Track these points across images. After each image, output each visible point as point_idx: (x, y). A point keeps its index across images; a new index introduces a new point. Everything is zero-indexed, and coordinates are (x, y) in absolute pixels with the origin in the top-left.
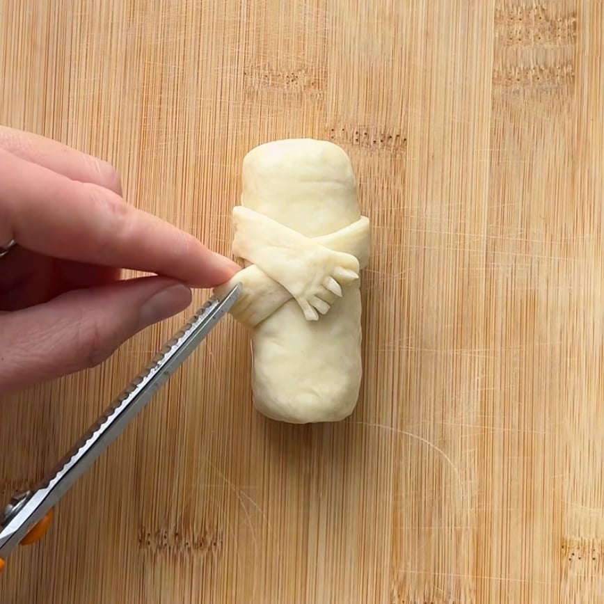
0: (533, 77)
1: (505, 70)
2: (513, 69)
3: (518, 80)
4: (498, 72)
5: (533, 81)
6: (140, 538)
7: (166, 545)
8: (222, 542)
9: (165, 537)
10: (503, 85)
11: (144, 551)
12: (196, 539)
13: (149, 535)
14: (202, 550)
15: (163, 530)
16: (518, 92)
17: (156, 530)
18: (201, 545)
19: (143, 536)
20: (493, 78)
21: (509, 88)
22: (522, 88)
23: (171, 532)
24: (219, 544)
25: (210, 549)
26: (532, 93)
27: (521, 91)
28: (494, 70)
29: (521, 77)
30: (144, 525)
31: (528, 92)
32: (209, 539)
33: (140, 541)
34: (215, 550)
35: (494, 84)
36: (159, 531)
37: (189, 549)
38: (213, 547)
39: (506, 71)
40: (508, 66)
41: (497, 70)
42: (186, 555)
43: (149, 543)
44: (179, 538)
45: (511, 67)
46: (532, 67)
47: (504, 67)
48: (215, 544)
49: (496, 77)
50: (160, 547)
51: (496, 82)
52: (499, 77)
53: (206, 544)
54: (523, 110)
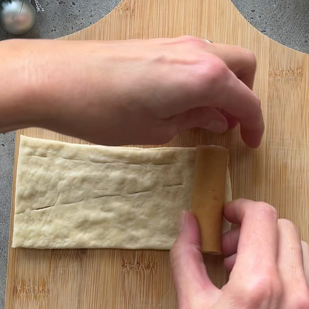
0: (285, 74)
1: (273, 71)
2: (277, 71)
3: (279, 75)
4: (271, 72)
5: (285, 75)
6: (123, 264)
7: (133, 267)
8: (157, 266)
9: (133, 264)
10: (273, 77)
11: (124, 270)
12: (146, 265)
13: (126, 263)
14: (148, 269)
15: (132, 261)
16: (279, 80)
17: (129, 261)
18: (148, 267)
19: (124, 263)
20: (269, 74)
21: (275, 78)
22: (281, 78)
23: (136, 262)
24: (155, 267)
25: (152, 269)
26: (285, 80)
27: (281, 80)
28: (269, 71)
29: (280, 74)
30: (124, 259)
31: (283, 80)
32: (151, 265)
33: (123, 266)
34: (154, 269)
35: (269, 77)
36: (130, 262)
37: (143, 269)
38: (153, 268)
39: (274, 71)
40: (275, 69)
41: (270, 71)
42: (142, 271)
43: (126, 266)
44: (139, 265)
45: (276, 70)
46: (285, 70)
47: (273, 69)
48: (154, 267)
49: (270, 73)
50: (131, 268)
51: (270, 76)
52: (271, 74)
53: (150, 267)
54: (281, 87)
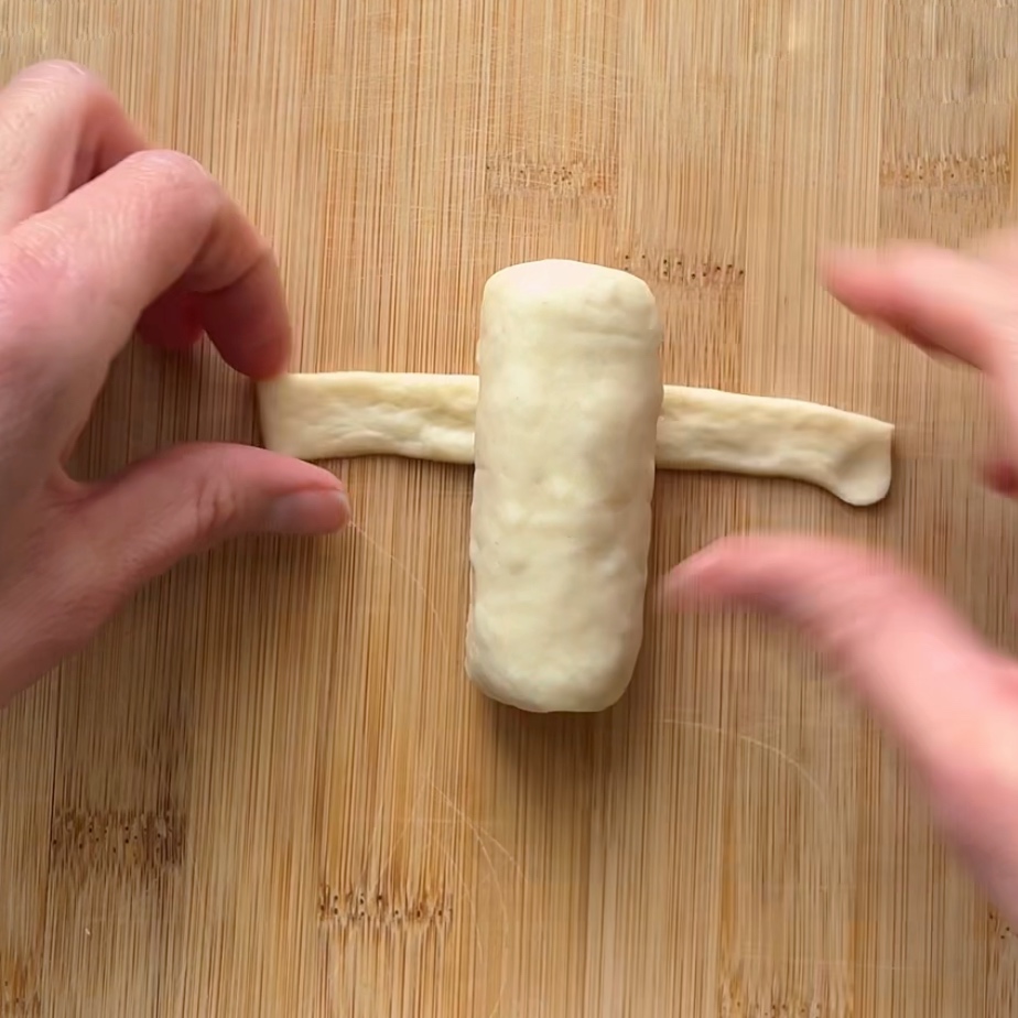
0: (945, 173)
1: (899, 164)
2: (913, 161)
3: (921, 178)
4: (889, 165)
5: (944, 179)
6: (322, 903)
8: (452, 911)
10: (896, 186)
12: (410, 906)
14: (420, 922)
16: (921, 197)
18: (419, 914)
20: (881, 175)
21: (906, 190)
22: (927, 190)
24: (447, 913)
25: (433, 921)
26: (943, 198)
27: (926, 196)
28: (883, 163)
29: (925, 174)
31: (936, 199)
34: (442, 922)
35: (882, 184)
37: (400, 922)
38: (438, 918)
39: (902, 163)
40: (905, 158)
41: (886, 161)
42: (396, 930)
43: (336, 911)
44: (383, 904)
45: (909, 157)
46: (943, 156)
47: (899, 156)
48: (441, 913)
49: (885, 172)
50: (353, 918)
51: (886, 181)
52: (891, 174)
53: (426, 912)
54: (929, 226)
